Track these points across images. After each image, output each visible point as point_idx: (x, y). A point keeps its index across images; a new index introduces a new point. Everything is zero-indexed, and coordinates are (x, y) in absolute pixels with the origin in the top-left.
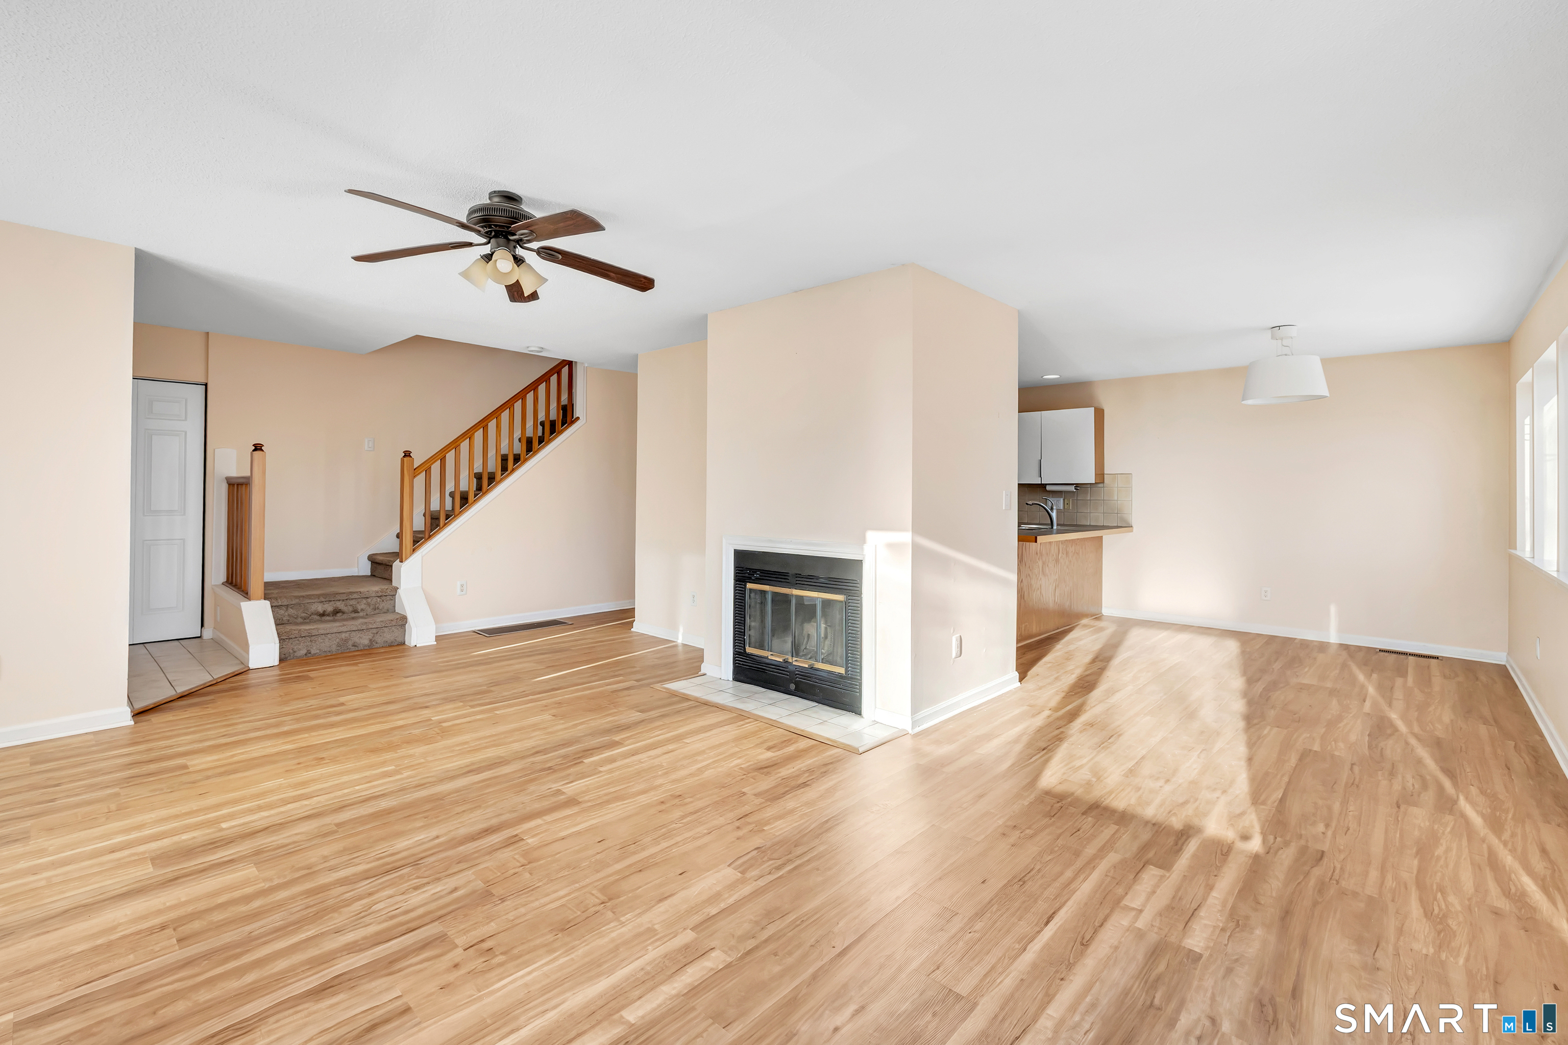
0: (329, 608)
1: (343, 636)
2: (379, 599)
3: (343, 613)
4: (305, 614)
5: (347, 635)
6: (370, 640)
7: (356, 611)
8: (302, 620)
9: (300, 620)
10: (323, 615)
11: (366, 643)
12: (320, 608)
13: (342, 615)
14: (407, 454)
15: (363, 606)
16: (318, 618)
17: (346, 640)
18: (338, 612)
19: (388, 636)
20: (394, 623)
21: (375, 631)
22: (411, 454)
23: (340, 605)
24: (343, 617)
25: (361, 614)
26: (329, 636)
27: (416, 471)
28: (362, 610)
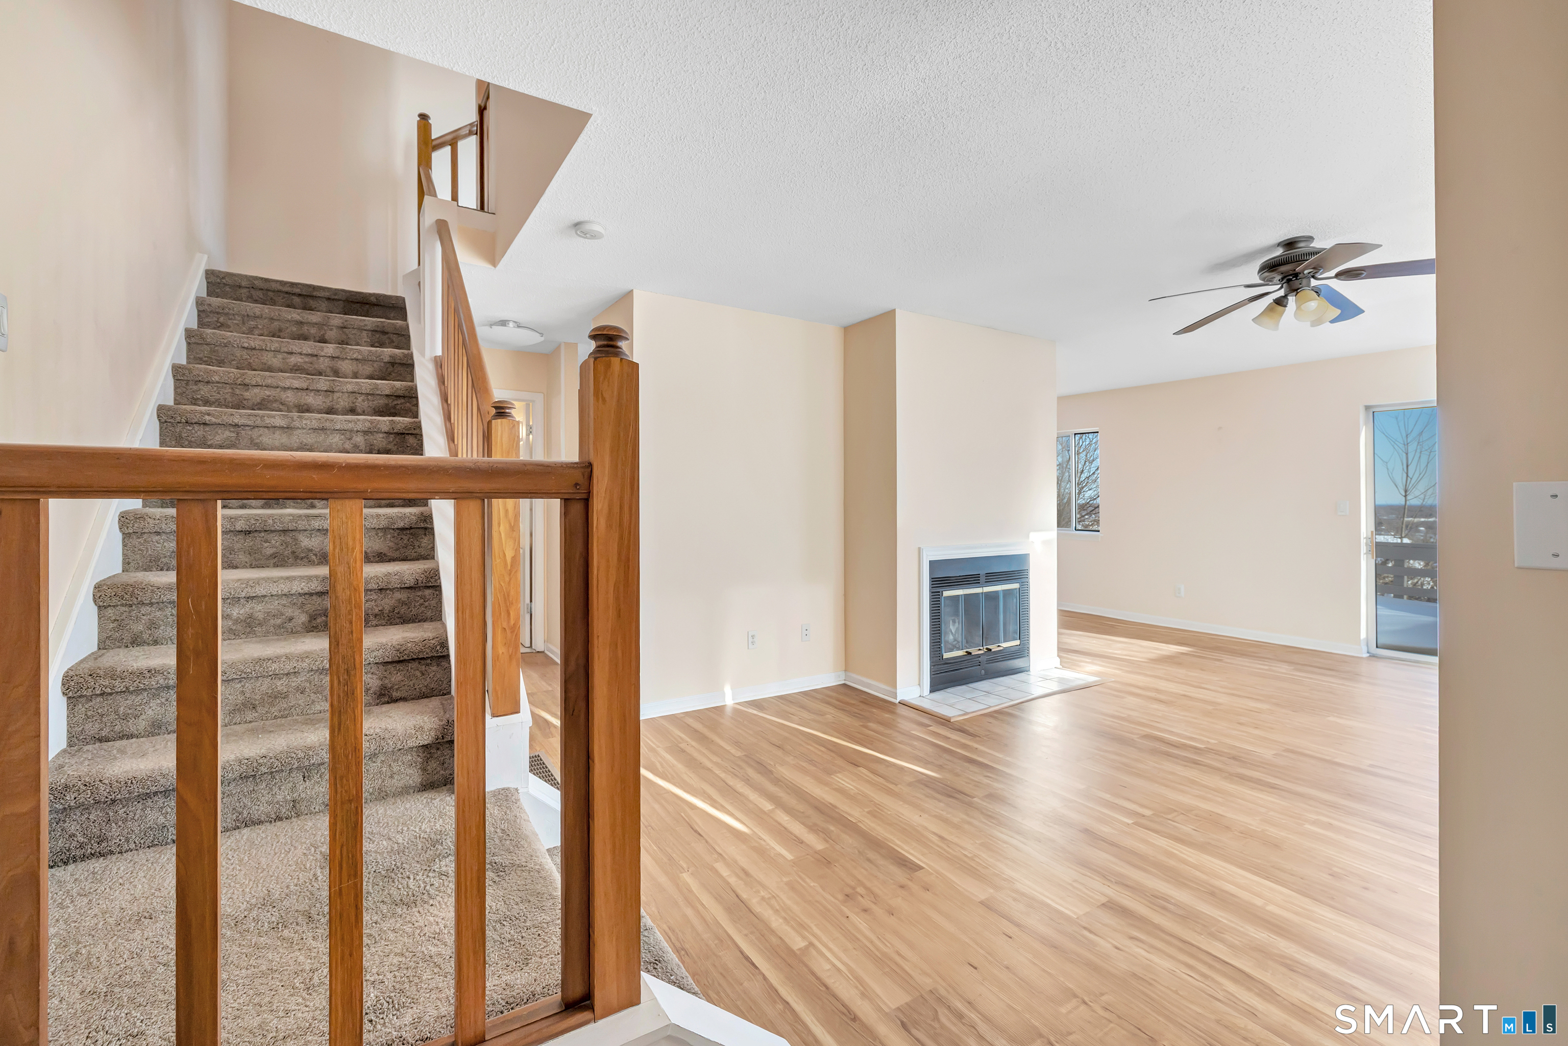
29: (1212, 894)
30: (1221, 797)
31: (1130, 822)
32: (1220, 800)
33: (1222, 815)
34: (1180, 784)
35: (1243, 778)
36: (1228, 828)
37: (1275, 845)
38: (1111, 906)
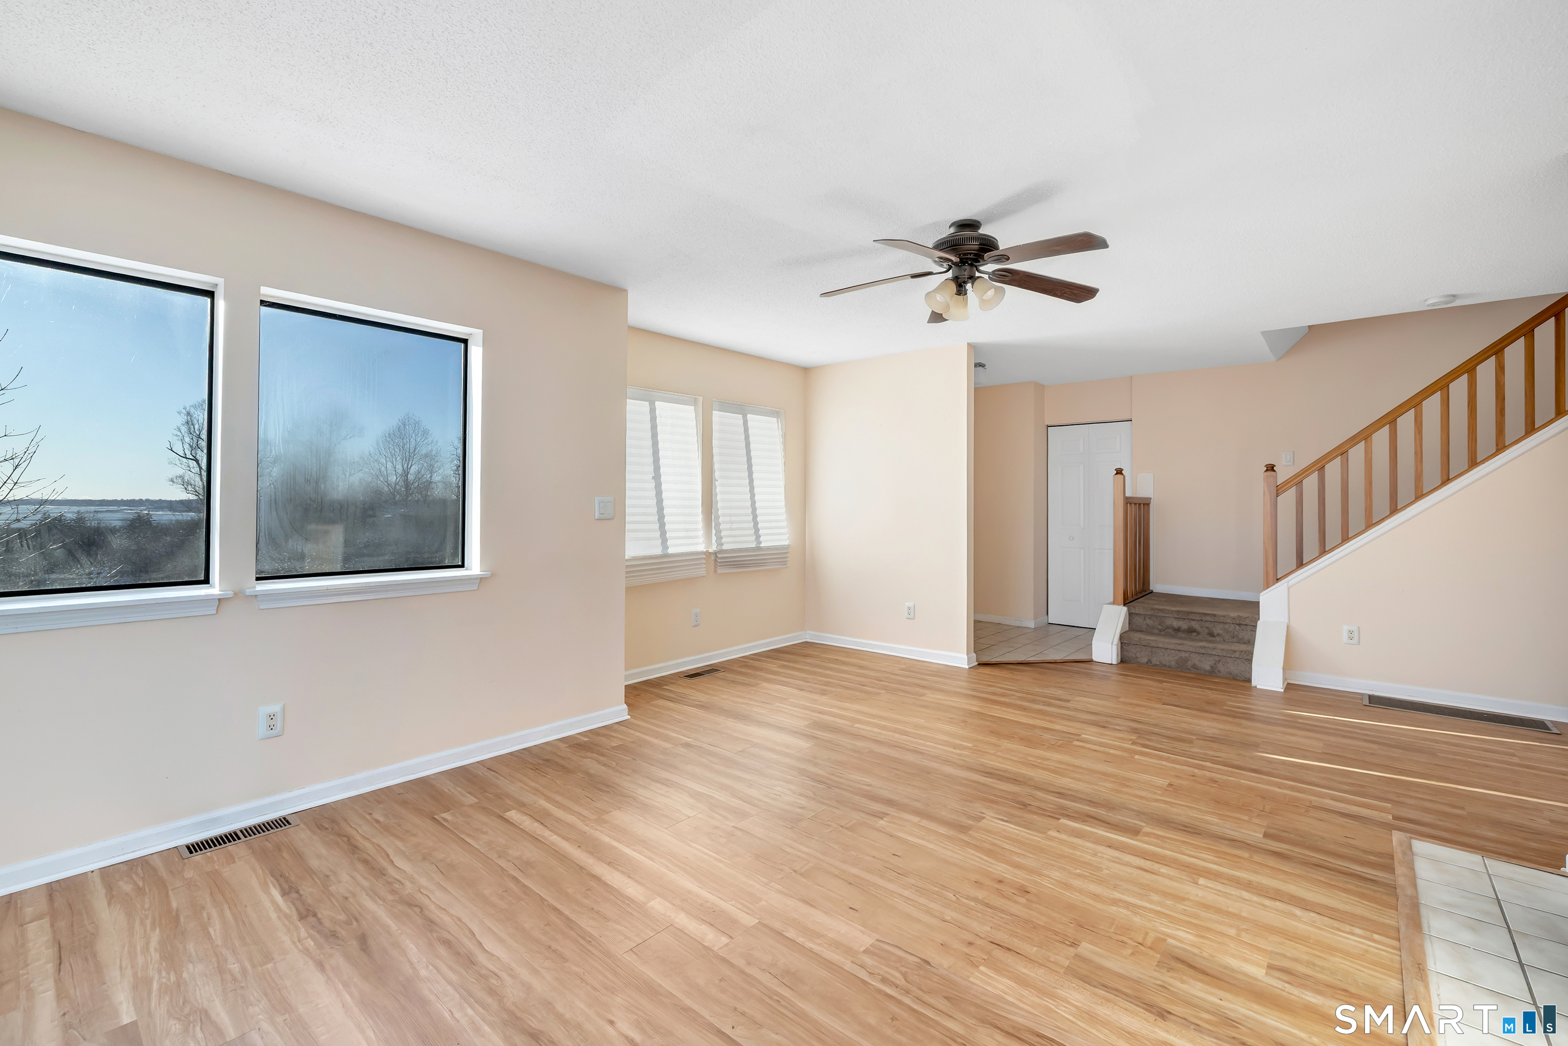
0: (1184, 625)
1: (1183, 655)
2: (1237, 627)
3: (1198, 633)
4: (1161, 627)
5: (1187, 655)
6: (1212, 667)
7: (1211, 634)
8: (1158, 632)
9: (1156, 631)
10: (1178, 630)
11: (1207, 669)
12: (1176, 624)
13: (1197, 635)
14: (1271, 468)
15: (1220, 632)
16: (1173, 633)
17: (1186, 660)
18: (1192, 632)
19: (1234, 668)
20: (1237, 655)
21: (1217, 658)
22: (1274, 468)
23: (1195, 625)
24: (1198, 637)
25: (1218, 639)
26: (1168, 651)
27: (1278, 487)
28: (1218, 635)
29: (1024, 709)
30: (1029, 760)
31: (1083, 736)
32: (1030, 758)
33: (1027, 747)
34: (1065, 769)
35: (1015, 780)
36: (1021, 739)
37: (993, 732)
38: (1068, 701)
